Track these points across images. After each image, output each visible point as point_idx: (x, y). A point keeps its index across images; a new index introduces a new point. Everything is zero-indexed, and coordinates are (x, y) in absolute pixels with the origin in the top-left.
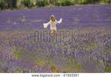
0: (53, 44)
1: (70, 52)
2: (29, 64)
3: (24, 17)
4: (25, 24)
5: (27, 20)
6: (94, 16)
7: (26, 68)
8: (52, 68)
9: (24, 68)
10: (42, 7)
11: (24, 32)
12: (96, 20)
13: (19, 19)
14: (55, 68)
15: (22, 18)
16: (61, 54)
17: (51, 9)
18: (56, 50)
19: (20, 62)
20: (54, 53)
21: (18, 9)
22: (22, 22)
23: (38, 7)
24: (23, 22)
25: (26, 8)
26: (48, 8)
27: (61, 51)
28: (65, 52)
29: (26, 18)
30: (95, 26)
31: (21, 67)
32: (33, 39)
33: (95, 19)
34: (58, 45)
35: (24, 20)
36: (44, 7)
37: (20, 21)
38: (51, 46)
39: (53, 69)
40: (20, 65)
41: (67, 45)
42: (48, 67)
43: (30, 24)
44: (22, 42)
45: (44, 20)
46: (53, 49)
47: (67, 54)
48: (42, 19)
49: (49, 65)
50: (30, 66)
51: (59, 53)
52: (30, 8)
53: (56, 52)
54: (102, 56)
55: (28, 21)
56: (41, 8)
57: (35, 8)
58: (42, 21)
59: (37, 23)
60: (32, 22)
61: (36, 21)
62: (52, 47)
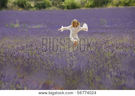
0: (56, 55)
1: (76, 66)
2: (24, 80)
3: (17, 21)
4: (19, 30)
5: (22, 25)
6: (101, 21)
7: (20, 85)
8: (54, 85)
9: (18, 85)
10: (43, 9)
11: (17, 40)
12: (104, 26)
13: (11, 24)
14: (58, 85)
15: (15, 23)
16: (66, 67)
17: (54, 12)
18: (60, 63)
19: (11, 78)
20: (57, 66)
21: (9, 9)
22: (14, 28)
23: (37, 9)
24: (16, 28)
25: (21, 9)
26: (51, 11)
27: (66, 64)
28: (70, 65)
29: (20, 23)
30: (102, 33)
31: (13, 84)
32: (30, 49)
33: (102, 25)
34: (62, 57)
35: (17, 26)
36: (45, 9)
37: (13, 27)
38: (53, 57)
39: (57, 86)
40: (12, 81)
41: (72, 57)
42: (50, 83)
43: (27, 30)
44: (15, 53)
45: (45, 25)
46: (56, 61)
47: (72, 67)
48: (43, 24)
49: (51, 81)
50: (26, 83)
51: (63, 66)
52: (26, 9)
53: (59, 65)
54: (110, 69)
55: (24, 26)
56: (41, 10)
57: (33, 10)
58: (43, 26)
59: (36, 29)
60: (29, 28)
61: (35, 27)
62: (54, 59)
